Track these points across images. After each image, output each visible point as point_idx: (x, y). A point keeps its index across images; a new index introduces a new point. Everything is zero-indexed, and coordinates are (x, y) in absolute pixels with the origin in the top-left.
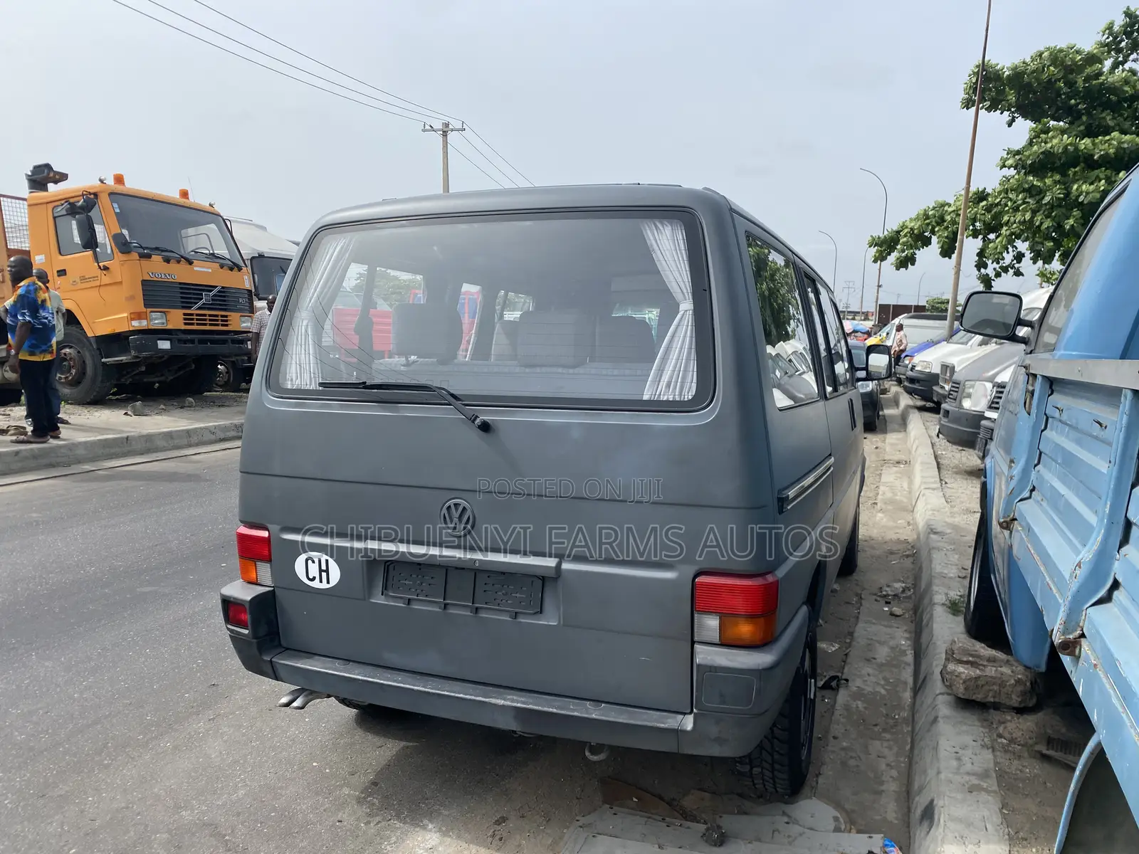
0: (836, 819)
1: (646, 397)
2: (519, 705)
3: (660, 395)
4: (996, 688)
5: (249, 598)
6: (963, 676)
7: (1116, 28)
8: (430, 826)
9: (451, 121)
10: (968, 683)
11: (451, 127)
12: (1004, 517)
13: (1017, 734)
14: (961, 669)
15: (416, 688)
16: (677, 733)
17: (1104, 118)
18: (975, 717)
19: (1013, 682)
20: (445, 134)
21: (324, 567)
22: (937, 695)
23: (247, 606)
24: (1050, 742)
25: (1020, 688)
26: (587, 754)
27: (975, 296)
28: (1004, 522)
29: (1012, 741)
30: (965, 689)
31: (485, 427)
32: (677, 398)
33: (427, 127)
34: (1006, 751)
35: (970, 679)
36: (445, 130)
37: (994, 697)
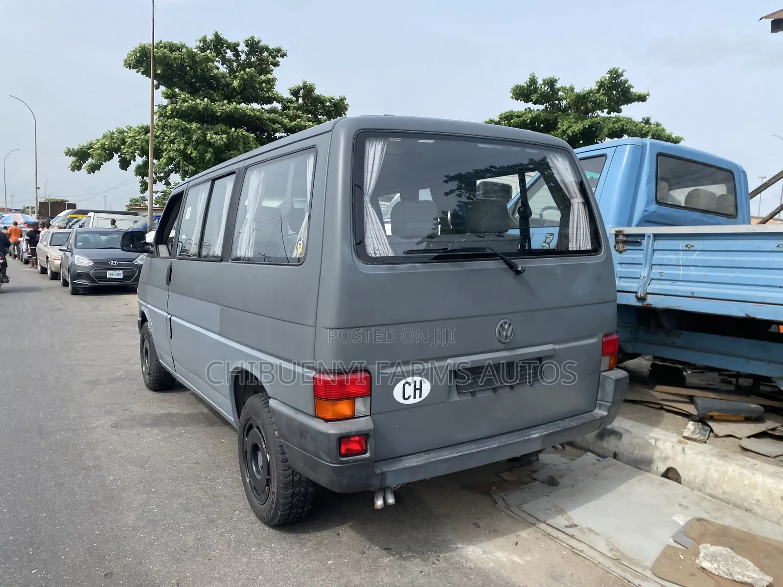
12: (643, 294)
21: (418, 386)
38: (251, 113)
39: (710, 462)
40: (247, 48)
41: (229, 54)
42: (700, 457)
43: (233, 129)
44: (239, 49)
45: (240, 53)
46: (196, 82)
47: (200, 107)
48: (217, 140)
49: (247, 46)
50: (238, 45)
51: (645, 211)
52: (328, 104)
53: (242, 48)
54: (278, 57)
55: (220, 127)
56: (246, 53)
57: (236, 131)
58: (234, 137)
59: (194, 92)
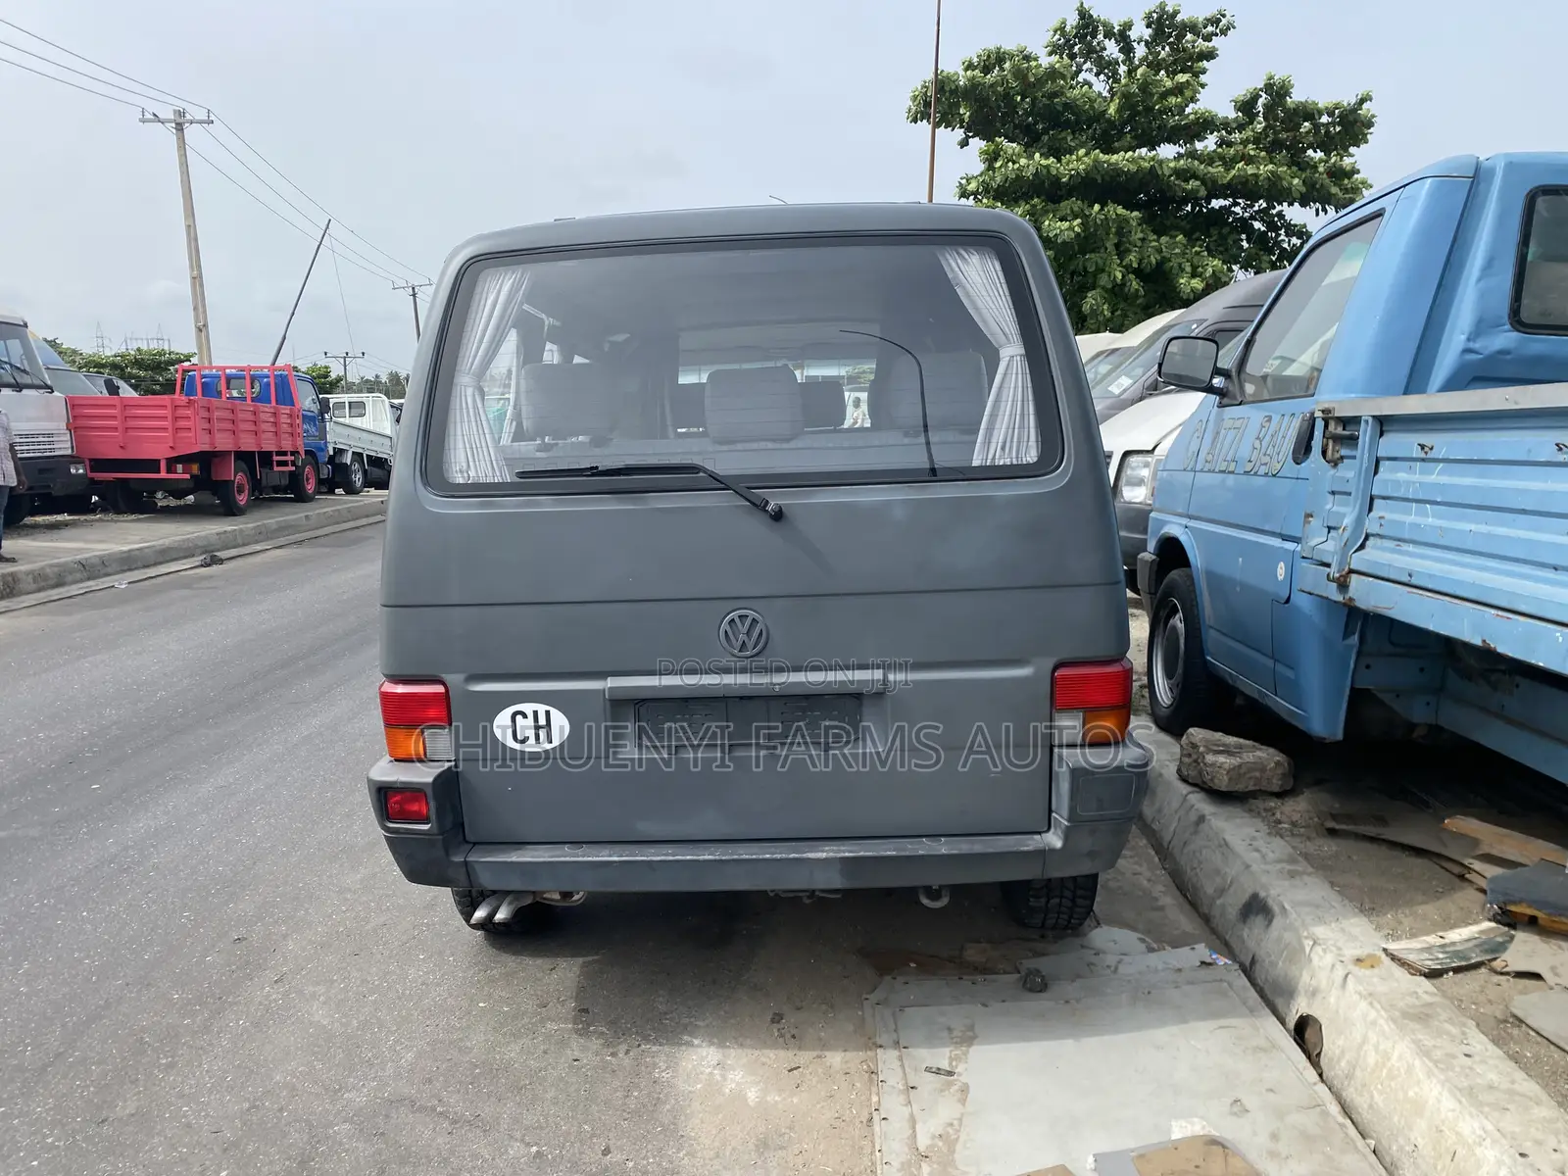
0: (1142, 940)
1: (976, 463)
2: (847, 854)
3: (994, 458)
4: (1257, 774)
5: (430, 780)
6: (1226, 766)
7: (1068, 29)
8: (696, 1042)
9: (189, 108)
10: (1231, 773)
11: (188, 117)
12: (1338, 572)
13: (1296, 817)
14: (1221, 759)
15: (701, 858)
16: (1044, 854)
17: (1066, 138)
18: (1238, 810)
19: (1273, 765)
20: (179, 127)
21: (542, 721)
22: (1186, 796)
23: (429, 792)
24: (1334, 817)
25: (1280, 771)
26: (925, 901)
27: (1173, 342)
28: (1341, 576)
29: (1294, 824)
30: (1230, 779)
31: (778, 516)
32: (1015, 462)
33: (148, 116)
34: (1293, 835)
35: (1234, 769)
36: (179, 120)
37: (1255, 785)
38: (1131, 167)
39: (1374, 1023)
40: (1150, 31)
41: (1112, 49)
42: (1363, 1005)
43: (1097, 207)
44: (1133, 34)
45: (1135, 44)
46: (1036, 123)
47: (1029, 173)
48: (1061, 231)
49: (1148, 26)
50: (1128, 26)
51: (1467, 351)
52: (1325, 119)
53: (1140, 31)
54: (1217, 35)
55: (1074, 204)
56: (1147, 42)
57: (1102, 209)
58: (1098, 222)
59: (1031, 140)
